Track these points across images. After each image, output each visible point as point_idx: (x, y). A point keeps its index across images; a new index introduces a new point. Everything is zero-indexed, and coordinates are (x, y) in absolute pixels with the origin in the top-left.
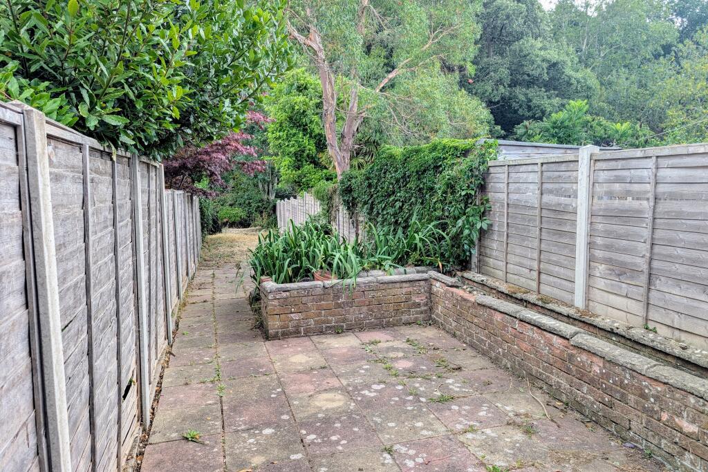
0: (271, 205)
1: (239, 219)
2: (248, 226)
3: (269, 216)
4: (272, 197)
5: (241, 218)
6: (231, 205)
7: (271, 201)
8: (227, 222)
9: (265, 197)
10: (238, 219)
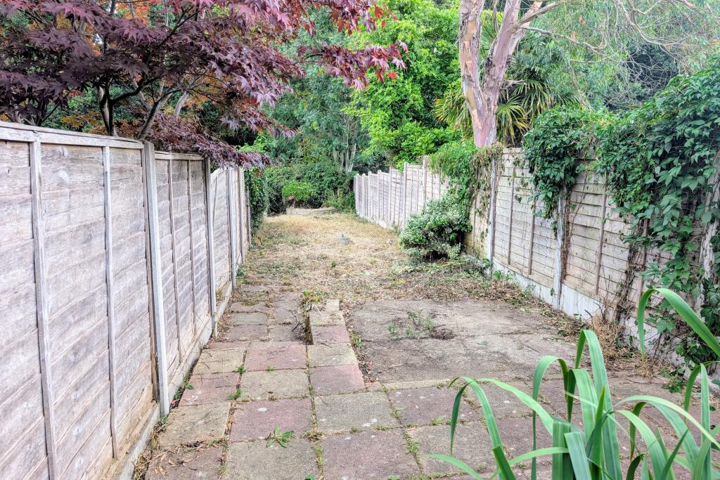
0: (347, 181)
1: (309, 197)
2: (320, 205)
3: (345, 193)
4: (349, 170)
5: (310, 195)
6: (298, 179)
7: (347, 173)
8: (293, 200)
9: (340, 169)
10: (307, 196)
